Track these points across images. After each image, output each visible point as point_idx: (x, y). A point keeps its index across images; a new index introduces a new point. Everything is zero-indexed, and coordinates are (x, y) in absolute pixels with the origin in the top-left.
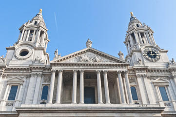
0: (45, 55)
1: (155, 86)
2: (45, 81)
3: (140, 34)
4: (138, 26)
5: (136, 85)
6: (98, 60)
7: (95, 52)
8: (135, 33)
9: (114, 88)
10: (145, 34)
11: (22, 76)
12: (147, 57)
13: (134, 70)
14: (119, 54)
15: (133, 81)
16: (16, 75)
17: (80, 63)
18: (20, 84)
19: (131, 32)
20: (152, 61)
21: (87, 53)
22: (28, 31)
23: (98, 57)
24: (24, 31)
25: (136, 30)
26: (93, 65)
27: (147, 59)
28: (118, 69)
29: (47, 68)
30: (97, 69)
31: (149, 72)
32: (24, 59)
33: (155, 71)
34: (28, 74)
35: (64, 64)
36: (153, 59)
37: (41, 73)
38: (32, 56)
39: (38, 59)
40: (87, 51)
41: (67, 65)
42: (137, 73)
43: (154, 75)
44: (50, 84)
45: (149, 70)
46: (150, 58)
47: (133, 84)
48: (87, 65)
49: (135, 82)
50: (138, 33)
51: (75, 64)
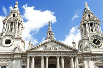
0: (22, 42)
1: (96, 66)
2: (23, 63)
3: (90, 24)
4: (89, 16)
5: (83, 65)
6: (58, 48)
7: (56, 42)
8: (86, 24)
9: (69, 65)
10: (94, 24)
11: (8, 59)
12: (93, 44)
13: (82, 54)
14: (73, 43)
15: (81, 62)
16: (4, 59)
17: (46, 50)
18: (8, 65)
19: (84, 22)
20: (96, 47)
21: (51, 43)
22: (9, 23)
23: (58, 46)
24: (6, 23)
25: (87, 21)
26: (54, 52)
27: (93, 46)
28: (71, 55)
29: (24, 54)
30: (57, 55)
31: (93, 55)
32: (8, 47)
33: (97, 55)
34: (12, 58)
35: (35, 52)
36: (97, 46)
37: (20, 57)
38: (14, 44)
39: (18, 47)
40: (50, 41)
41: (37, 52)
42: (85, 57)
43: (96, 58)
44: (26, 65)
45: (93, 54)
46: (95, 45)
47: (81, 64)
48: (50, 52)
49: (83, 63)
50: (89, 24)
51: (43, 52)
